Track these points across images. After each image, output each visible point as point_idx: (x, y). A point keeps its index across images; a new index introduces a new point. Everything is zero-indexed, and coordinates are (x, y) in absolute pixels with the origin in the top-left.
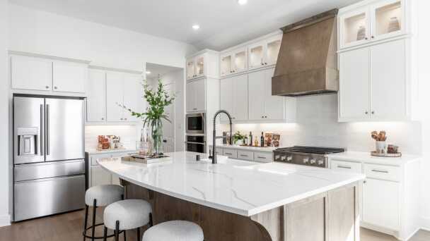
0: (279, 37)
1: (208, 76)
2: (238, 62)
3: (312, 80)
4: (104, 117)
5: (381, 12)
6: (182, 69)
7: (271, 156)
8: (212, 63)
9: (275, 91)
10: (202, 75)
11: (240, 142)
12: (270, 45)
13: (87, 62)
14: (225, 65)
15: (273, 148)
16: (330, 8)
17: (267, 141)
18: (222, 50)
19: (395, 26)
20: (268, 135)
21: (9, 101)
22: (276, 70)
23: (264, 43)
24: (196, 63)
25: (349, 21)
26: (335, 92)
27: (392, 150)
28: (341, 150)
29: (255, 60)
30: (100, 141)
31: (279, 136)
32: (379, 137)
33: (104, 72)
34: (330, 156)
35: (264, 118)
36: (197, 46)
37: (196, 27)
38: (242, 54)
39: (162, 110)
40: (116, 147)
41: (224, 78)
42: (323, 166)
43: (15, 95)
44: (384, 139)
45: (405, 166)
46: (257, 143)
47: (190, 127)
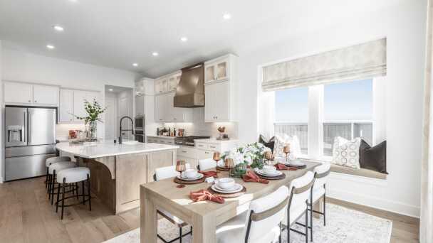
0: (180, 73)
1: (146, 94)
4: (72, 119)
6: (132, 89)
7: (173, 141)
8: (150, 86)
9: (175, 105)
11: (165, 134)
13: (59, 86)
18: (156, 77)
21: (2, 110)
25: (209, 69)
26: (203, 106)
27: (225, 137)
28: (208, 137)
30: (70, 134)
32: (221, 130)
33: (72, 91)
34: (197, 141)
35: (175, 120)
36: (142, 74)
37: (135, 65)
38: (165, 81)
39: (96, 116)
41: (156, 95)
42: (193, 145)
43: (7, 106)
44: (223, 131)
46: (172, 134)
47: (137, 126)
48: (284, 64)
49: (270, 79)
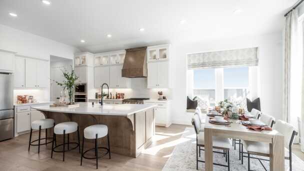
0: (124, 52)
1: (88, 65)
2: (104, 60)
3: (138, 72)
4: (24, 85)
5: (161, 50)
6: (72, 60)
7: (121, 102)
8: (90, 59)
9: (123, 76)
10: (83, 65)
12: (120, 55)
13: (14, 53)
14: (97, 61)
15: (121, 99)
16: (144, 46)
17: (118, 96)
18: (96, 53)
19: (165, 56)
20: (119, 94)
22: (123, 67)
23: (118, 53)
24: (81, 58)
25: (151, 52)
26: (146, 77)
27: (164, 98)
28: (148, 99)
29: (113, 60)
30: (18, 99)
31: (124, 94)
32: (160, 94)
33: (24, 59)
34: (144, 101)
35: (117, 87)
36: (81, 50)
37: (83, 41)
38: (107, 57)
40: (32, 102)
41: (96, 67)
44: (162, 94)
45: (168, 102)
46: (114, 97)
47: (77, 91)
48: (202, 55)
49: (192, 62)
